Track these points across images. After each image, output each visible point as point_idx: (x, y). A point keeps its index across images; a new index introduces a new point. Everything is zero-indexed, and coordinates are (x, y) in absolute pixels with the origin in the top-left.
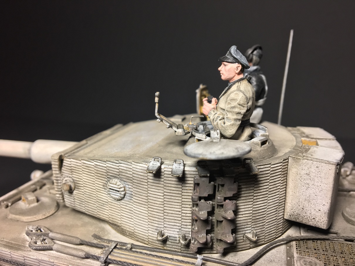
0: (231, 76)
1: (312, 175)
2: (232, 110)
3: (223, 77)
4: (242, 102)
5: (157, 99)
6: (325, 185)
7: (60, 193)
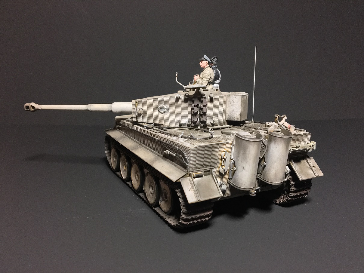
0: (205, 66)
2: (205, 77)
3: (201, 66)
4: (208, 74)
5: (177, 75)
7: (135, 117)
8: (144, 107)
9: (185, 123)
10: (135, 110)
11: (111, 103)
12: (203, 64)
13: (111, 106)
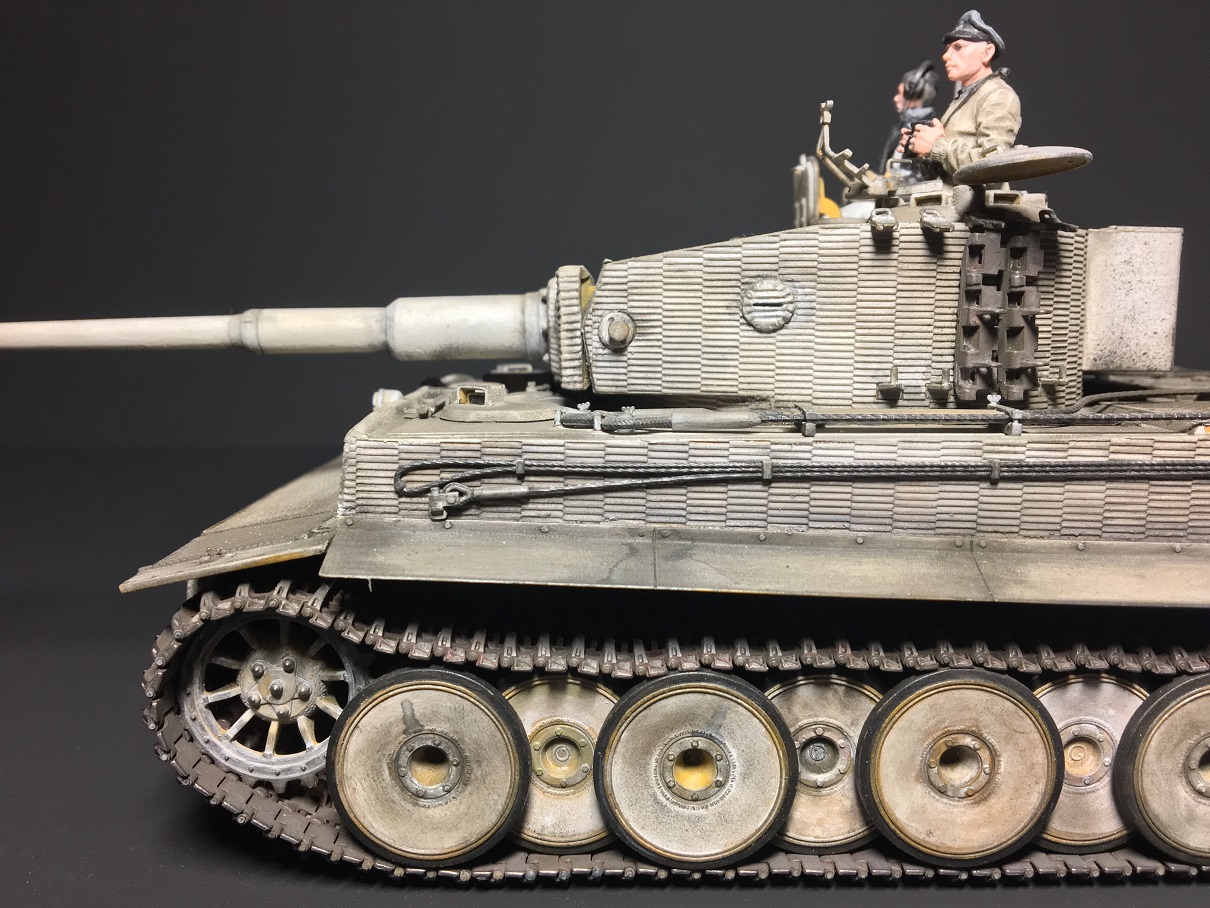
1: (1136, 261)
3: (954, 73)
6: (1162, 277)
7: (577, 363)
8: (637, 306)
9: (914, 383)
10: (578, 326)
11: (383, 302)
12: (967, 58)
13: (388, 319)
